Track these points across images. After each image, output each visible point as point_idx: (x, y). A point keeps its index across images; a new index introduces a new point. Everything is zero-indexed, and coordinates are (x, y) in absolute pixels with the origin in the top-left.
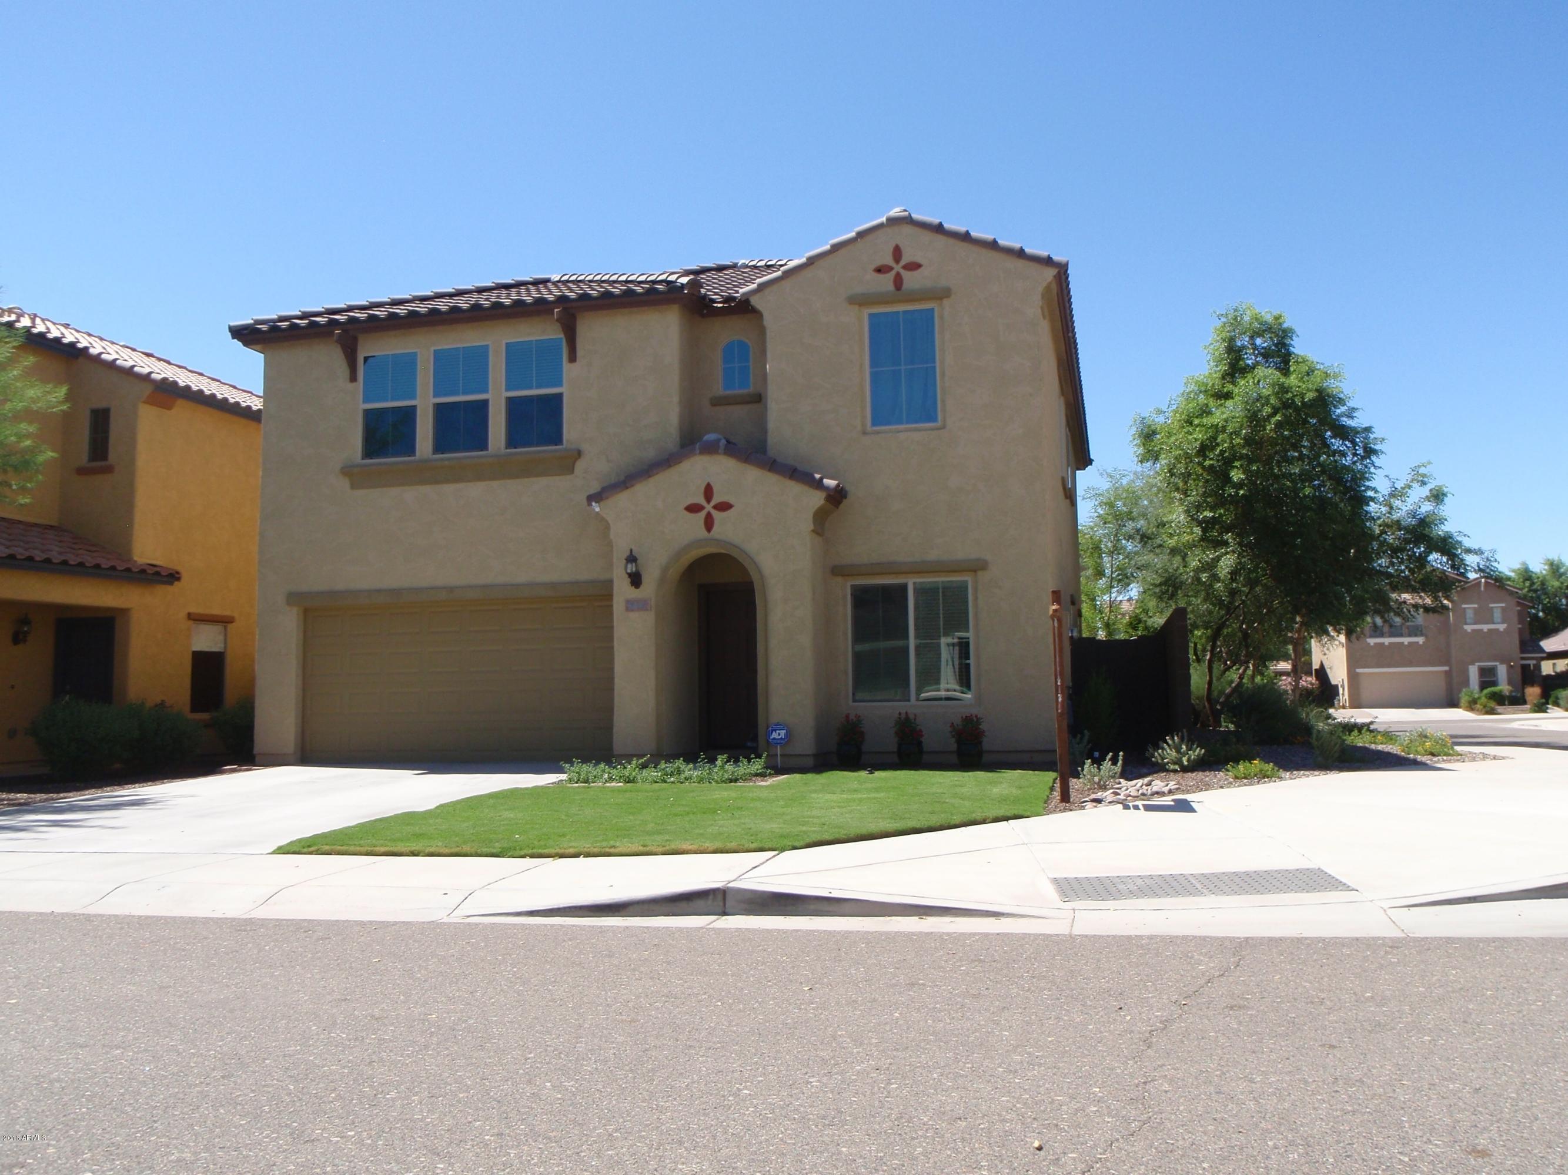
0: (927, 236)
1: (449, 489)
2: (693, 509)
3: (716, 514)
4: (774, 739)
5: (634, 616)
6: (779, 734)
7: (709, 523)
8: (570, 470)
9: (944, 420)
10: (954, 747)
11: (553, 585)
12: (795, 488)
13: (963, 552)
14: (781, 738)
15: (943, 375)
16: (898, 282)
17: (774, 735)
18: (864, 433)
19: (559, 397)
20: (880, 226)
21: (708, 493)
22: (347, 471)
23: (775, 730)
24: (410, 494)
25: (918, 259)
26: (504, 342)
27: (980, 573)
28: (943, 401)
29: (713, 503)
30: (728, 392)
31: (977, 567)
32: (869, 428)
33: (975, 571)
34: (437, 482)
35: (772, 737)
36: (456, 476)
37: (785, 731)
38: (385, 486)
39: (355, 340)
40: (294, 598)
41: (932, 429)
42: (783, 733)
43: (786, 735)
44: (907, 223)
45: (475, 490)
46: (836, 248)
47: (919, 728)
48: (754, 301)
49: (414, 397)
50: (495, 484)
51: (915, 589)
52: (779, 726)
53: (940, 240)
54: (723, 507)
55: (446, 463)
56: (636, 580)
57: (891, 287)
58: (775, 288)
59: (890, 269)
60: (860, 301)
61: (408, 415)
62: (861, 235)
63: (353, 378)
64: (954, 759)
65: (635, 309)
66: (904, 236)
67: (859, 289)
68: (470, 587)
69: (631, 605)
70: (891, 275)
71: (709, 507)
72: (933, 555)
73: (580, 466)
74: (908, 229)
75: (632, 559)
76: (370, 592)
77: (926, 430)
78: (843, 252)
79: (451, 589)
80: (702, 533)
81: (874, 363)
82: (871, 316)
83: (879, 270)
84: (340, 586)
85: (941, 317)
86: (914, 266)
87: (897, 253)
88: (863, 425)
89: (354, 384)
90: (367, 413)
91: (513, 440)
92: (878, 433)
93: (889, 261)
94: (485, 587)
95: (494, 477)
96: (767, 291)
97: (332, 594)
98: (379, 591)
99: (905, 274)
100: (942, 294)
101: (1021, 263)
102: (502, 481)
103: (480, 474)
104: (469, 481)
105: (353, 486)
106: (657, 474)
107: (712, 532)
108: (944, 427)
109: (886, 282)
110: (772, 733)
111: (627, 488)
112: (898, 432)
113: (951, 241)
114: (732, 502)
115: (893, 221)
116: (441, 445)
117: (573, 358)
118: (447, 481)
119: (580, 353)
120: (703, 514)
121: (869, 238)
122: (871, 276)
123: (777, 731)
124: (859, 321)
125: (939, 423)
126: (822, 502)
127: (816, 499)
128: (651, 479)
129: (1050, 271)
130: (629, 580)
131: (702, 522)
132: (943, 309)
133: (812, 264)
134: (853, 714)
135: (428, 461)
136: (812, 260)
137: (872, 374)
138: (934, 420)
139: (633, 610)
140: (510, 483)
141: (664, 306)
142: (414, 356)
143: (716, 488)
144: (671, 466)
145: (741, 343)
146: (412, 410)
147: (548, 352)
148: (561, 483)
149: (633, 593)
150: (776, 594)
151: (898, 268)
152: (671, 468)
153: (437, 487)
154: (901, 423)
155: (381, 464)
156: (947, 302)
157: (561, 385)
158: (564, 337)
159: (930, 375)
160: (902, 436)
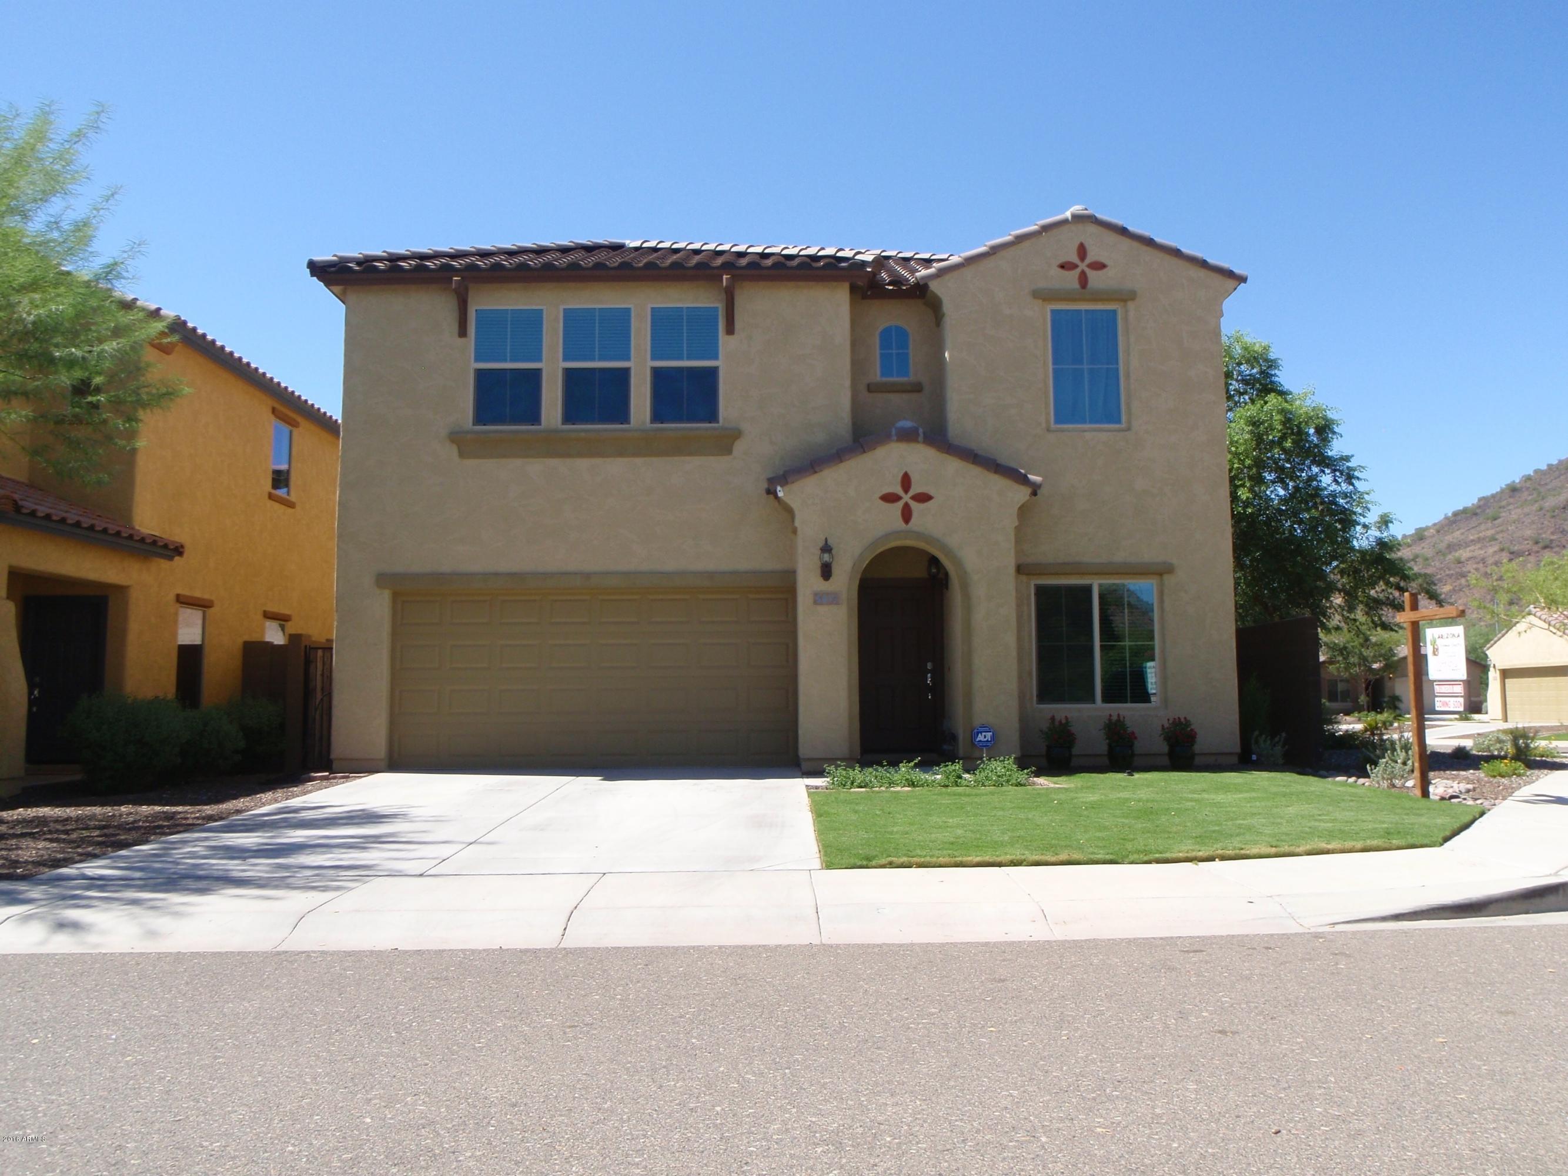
0: (1112, 238)
1: (583, 464)
2: (890, 498)
3: (914, 505)
4: (980, 741)
5: (822, 609)
6: (985, 737)
7: (907, 515)
8: (728, 450)
9: (1129, 422)
10: (1165, 748)
11: (711, 575)
12: (998, 482)
13: (1149, 555)
14: (987, 741)
15: (1128, 376)
16: (1083, 280)
17: (980, 737)
18: (1048, 430)
19: (713, 372)
20: (1065, 222)
21: (906, 482)
22: (457, 438)
23: (981, 733)
24: (536, 468)
25: (1103, 260)
26: (650, 306)
27: (1166, 577)
28: (1128, 405)
29: (911, 493)
30: (885, 379)
31: (1161, 571)
32: (1053, 426)
33: (1161, 574)
34: (568, 455)
35: (978, 739)
36: (593, 449)
37: (991, 733)
38: (504, 456)
39: (467, 289)
40: (383, 580)
41: (1115, 431)
42: (989, 734)
43: (993, 737)
44: (1092, 222)
45: (615, 467)
46: (1020, 239)
47: (1130, 730)
48: (934, 286)
49: (540, 360)
50: (639, 461)
51: (1100, 590)
52: (986, 728)
53: (1125, 243)
54: (923, 498)
55: (583, 434)
56: (826, 571)
57: (1076, 285)
58: (955, 274)
59: (1075, 266)
60: (1043, 295)
61: (534, 377)
62: (1046, 228)
63: (463, 332)
64: (1166, 761)
65: (801, 283)
66: (1089, 235)
67: (1042, 284)
68: (607, 573)
69: (819, 599)
70: (1076, 273)
71: (906, 498)
72: (1119, 557)
73: (739, 447)
74: (1092, 229)
75: (826, 549)
76: (486, 576)
77: (1110, 431)
78: (1027, 244)
79: (588, 576)
80: (899, 524)
81: (1055, 361)
82: (1053, 311)
83: (1062, 267)
84: (446, 567)
85: (1126, 319)
86: (1099, 266)
87: (1082, 252)
88: (1048, 421)
89: (463, 340)
90: (480, 374)
91: (657, 416)
92: (1062, 431)
93: (1074, 258)
94: (627, 574)
95: (637, 454)
96: (947, 277)
97: (438, 577)
98: (497, 574)
99: (1091, 274)
100: (1126, 297)
101: (1202, 273)
102: (647, 459)
103: (622, 449)
104: (607, 457)
105: (462, 455)
106: (849, 459)
107: (910, 524)
108: (1129, 429)
109: (1071, 279)
110: (977, 735)
111: (816, 472)
112: (1085, 431)
113: (1136, 244)
114: (932, 493)
115: (1077, 218)
116: (572, 412)
117: (730, 330)
118: (580, 455)
119: (738, 325)
120: (900, 504)
121: (1055, 232)
122: (1056, 271)
123: (984, 734)
124: (1041, 315)
125: (1124, 425)
126: (1027, 497)
127: (1022, 494)
128: (842, 465)
129: (1231, 283)
130: (819, 571)
131: (899, 513)
132: (1127, 311)
133: (995, 253)
134: (1060, 716)
135: (556, 431)
136: (995, 250)
137: (1055, 371)
138: (1119, 421)
139: (821, 604)
140: (654, 459)
141: (835, 284)
142: (540, 312)
143: (914, 478)
144: (864, 452)
145: (898, 329)
146: (536, 374)
147: (702, 321)
148: (717, 463)
149: (822, 586)
150: (979, 591)
151: (1083, 266)
152: (865, 455)
153: (568, 461)
154: (1085, 422)
155: (501, 432)
156: (1131, 305)
157: (716, 358)
158: (721, 306)
159: (1112, 377)
160: (1088, 435)
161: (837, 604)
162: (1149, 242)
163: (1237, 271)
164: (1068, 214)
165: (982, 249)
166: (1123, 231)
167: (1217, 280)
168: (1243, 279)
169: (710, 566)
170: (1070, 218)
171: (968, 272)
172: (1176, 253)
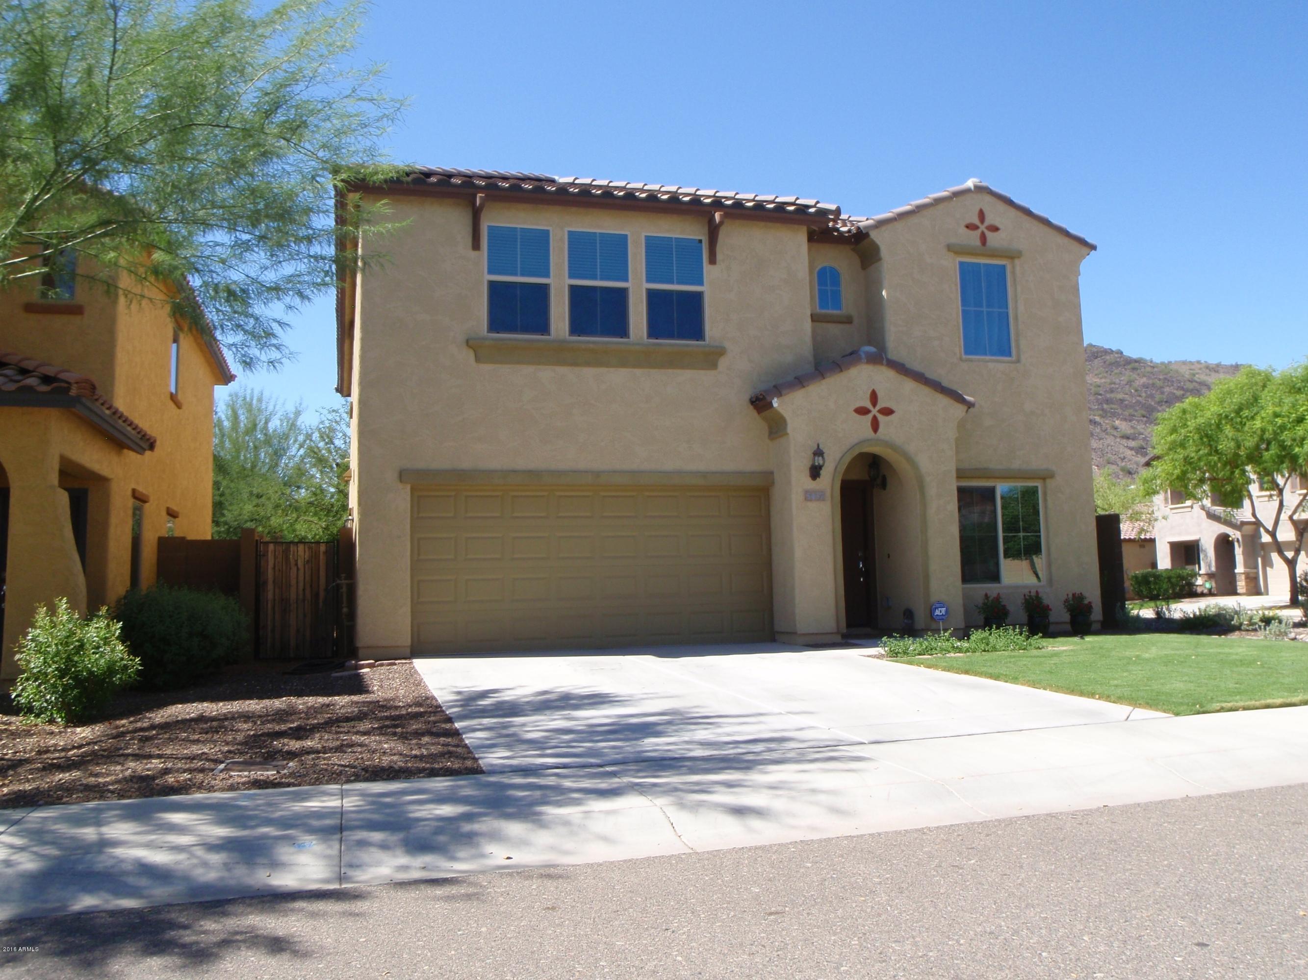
0: (1002, 207)
1: (589, 372)
2: (862, 411)
3: (880, 417)
4: (937, 615)
5: (812, 505)
6: (941, 612)
7: (875, 425)
8: (713, 365)
9: (1019, 356)
10: (1068, 617)
11: (704, 475)
13: (1037, 463)
14: (943, 615)
15: (1016, 318)
16: (983, 239)
17: (937, 612)
18: (961, 359)
19: (699, 296)
20: (967, 191)
21: (874, 398)
22: (473, 343)
23: (938, 608)
24: (547, 374)
25: (997, 224)
26: (644, 234)
27: (1047, 481)
28: (1017, 341)
29: (878, 407)
30: (824, 311)
31: (1046, 476)
32: (964, 356)
33: (1044, 479)
34: (574, 364)
35: (934, 615)
36: (597, 360)
38: (519, 362)
39: (480, 208)
40: (403, 475)
41: (1008, 362)
42: (944, 610)
43: (947, 611)
44: (988, 193)
45: (618, 377)
46: (936, 202)
47: (1045, 603)
48: (873, 234)
49: (548, 276)
50: (638, 372)
51: (1001, 491)
52: (941, 604)
53: (1013, 212)
54: (887, 412)
56: (815, 472)
57: (978, 243)
58: (890, 226)
59: (977, 227)
60: (953, 249)
61: (542, 291)
62: (956, 194)
63: (476, 246)
64: (1068, 627)
65: (770, 224)
66: (986, 203)
67: (953, 240)
68: (615, 472)
69: (809, 496)
70: (978, 233)
71: (874, 411)
72: (1016, 464)
73: (723, 363)
74: (988, 198)
75: (819, 453)
77: (1004, 362)
78: (940, 207)
79: (597, 474)
80: (869, 433)
81: (964, 302)
82: (961, 263)
83: (967, 227)
84: (466, 465)
85: (1013, 273)
86: (994, 229)
87: (982, 216)
88: (961, 355)
89: (476, 253)
90: (492, 285)
91: (654, 331)
92: (971, 361)
93: (976, 221)
94: (632, 473)
95: (638, 365)
96: (883, 228)
98: (514, 471)
99: (989, 235)
100: (1013, 255)
101: (1066, 240)
102: (646, 370)
103: (624, 361)
104: (611, 367)
105: (478, 359)
106: (830, 377)
107: (878, 433)
108: (1018, 361)
109: (973, 239)
110: (935, 610)
112: (988, 362)
113: (1019, 214)
114: (894, 408)
115: (977, 188)
116: (578, 327)
117: (713, 260)
118: (588, 364)
119: (719, 257)
120: (870, 416)
121: (961, 198)
122: (963, 230)
123: (940, 609)
124: (951, 264)
125: (1014, 358)
126: (964, 413)
127: (959, 410)
128: (824, 382)
129: (1085, 250)
130: (808, 472)
131: (869, 424)
132: (1014, 267)
133: (918, 212)
134: (993, 594)
135: (564, 341)
136: (920, 208)
137: (963, 311)
138: (1010, 355)
139: (811, 500)
140: (654, 372)
141: (796, 226)
142: (546, 233)
143: (880, 395)
144: (841, 371)
145: (832, 269)
146: (545, 288)
147: (690, 250)
148: (705, 377)
149: (810, 484)
150: (932, 491)
151: (982, 228)
152: (841, 373)
153: (577, 369)
154: (985, 354)
155: (516, 340)
156: (1017, 261)
157: (701, 283)
158: (705, 239)
159: (1004, 318)
160: (991, 365)
161: (824, 500)
162: (1027, 212)
163: (1090, 240)
164: (970, 184)
165: (907, 208)
166: (1009, 202)
167: (1075, 246)
168: (1093, 248)
169: (701, 467)
170: (972, 188)
171: (899, 225)
172: (1046, 222)
